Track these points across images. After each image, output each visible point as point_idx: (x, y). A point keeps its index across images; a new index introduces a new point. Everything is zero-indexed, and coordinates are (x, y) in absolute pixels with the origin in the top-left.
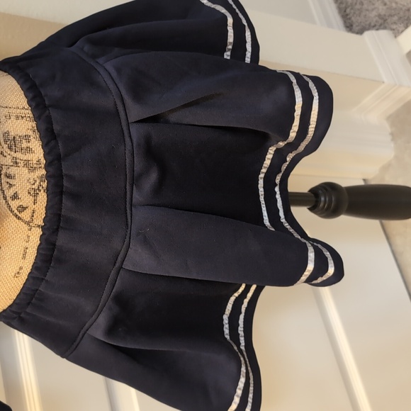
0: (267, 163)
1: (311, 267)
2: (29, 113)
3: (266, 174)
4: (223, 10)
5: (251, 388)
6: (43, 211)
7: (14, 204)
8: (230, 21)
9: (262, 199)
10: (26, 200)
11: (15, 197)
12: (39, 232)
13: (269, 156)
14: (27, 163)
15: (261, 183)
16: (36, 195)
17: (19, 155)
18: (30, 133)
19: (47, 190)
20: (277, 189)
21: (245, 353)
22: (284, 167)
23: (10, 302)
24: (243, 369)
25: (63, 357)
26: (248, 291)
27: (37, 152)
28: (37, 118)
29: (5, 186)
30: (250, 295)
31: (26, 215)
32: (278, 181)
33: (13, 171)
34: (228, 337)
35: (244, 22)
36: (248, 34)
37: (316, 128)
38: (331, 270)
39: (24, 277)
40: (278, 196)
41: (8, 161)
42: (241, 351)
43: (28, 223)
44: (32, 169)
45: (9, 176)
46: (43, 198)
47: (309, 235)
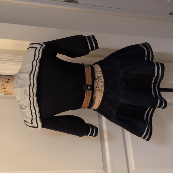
0: (153, 81)
1: (158, 104)
2: (101, 72)
3: (153, 84)
4: (145, 48)
5: (149, 131)
6: (103, 90)
7: (98, 89)
8: (146, 50)
9: (152, 89)
10: (100, 88)
11: (98, 87)
12: (103, 94)
13: (153, 80)
14: (101, 82)
15: (152, 86)
16: (102, 87)
17: (99, 80)
18: (101, 76)
19: (104, 87)
20: (157, 87)
21: (149, 124)
22: (158, 82)
23: (98, 107)
24: (147, 126)
25: (108, 119)
26: (151, 110)
27: (103, 80)
28: (103, 73)
29: (97, 86)
30: (151, 111)
31: (100, 91)
32: (157, 86)
33: (98, 83)
34: (145, 120)
35: (150, 50)
36: (151, 53)
37: (161, 74)
38: (164, 105)
39: (100, 102)
40: (157, 89)
41: (98, 81)
42: (148, 124)
43: (101, 92)
44: (102, 83)
45: (97, 84)
46: (103, 88)
47: (163, 98)
